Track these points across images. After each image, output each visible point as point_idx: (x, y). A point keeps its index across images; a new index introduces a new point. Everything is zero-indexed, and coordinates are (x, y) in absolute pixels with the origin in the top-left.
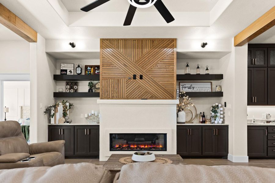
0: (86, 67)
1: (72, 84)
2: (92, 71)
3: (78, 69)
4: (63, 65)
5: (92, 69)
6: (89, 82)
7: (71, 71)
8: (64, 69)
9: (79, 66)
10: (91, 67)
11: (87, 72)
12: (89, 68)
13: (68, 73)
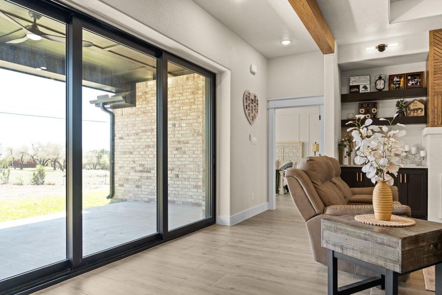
0: (391, 77)
1: (368, 106)
2: (402, 84)
3: (378, 82)
4: (352, 79)
5: (402, 79)
6: (397, 100)
7: (365, 87)
8: (355, 84)
9: (380, 78)
10: (400, 76)
11: (392, 86)
12: (396, 79)
13: (362, 90)
